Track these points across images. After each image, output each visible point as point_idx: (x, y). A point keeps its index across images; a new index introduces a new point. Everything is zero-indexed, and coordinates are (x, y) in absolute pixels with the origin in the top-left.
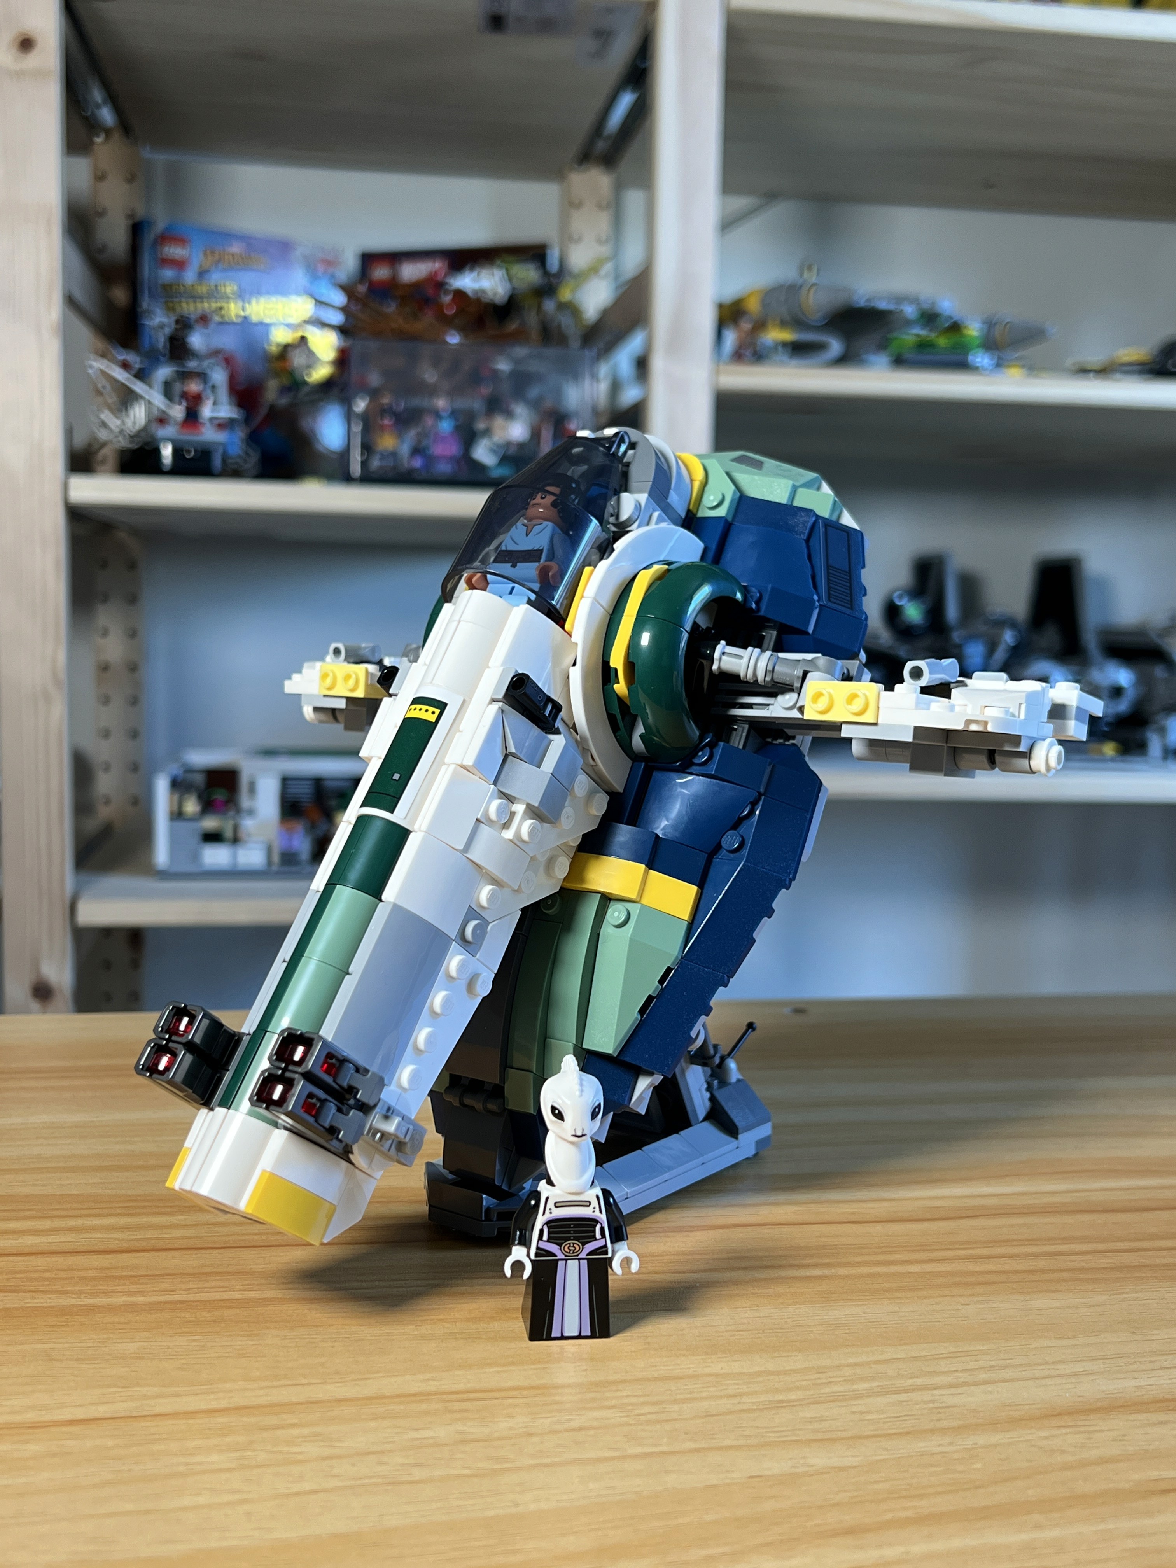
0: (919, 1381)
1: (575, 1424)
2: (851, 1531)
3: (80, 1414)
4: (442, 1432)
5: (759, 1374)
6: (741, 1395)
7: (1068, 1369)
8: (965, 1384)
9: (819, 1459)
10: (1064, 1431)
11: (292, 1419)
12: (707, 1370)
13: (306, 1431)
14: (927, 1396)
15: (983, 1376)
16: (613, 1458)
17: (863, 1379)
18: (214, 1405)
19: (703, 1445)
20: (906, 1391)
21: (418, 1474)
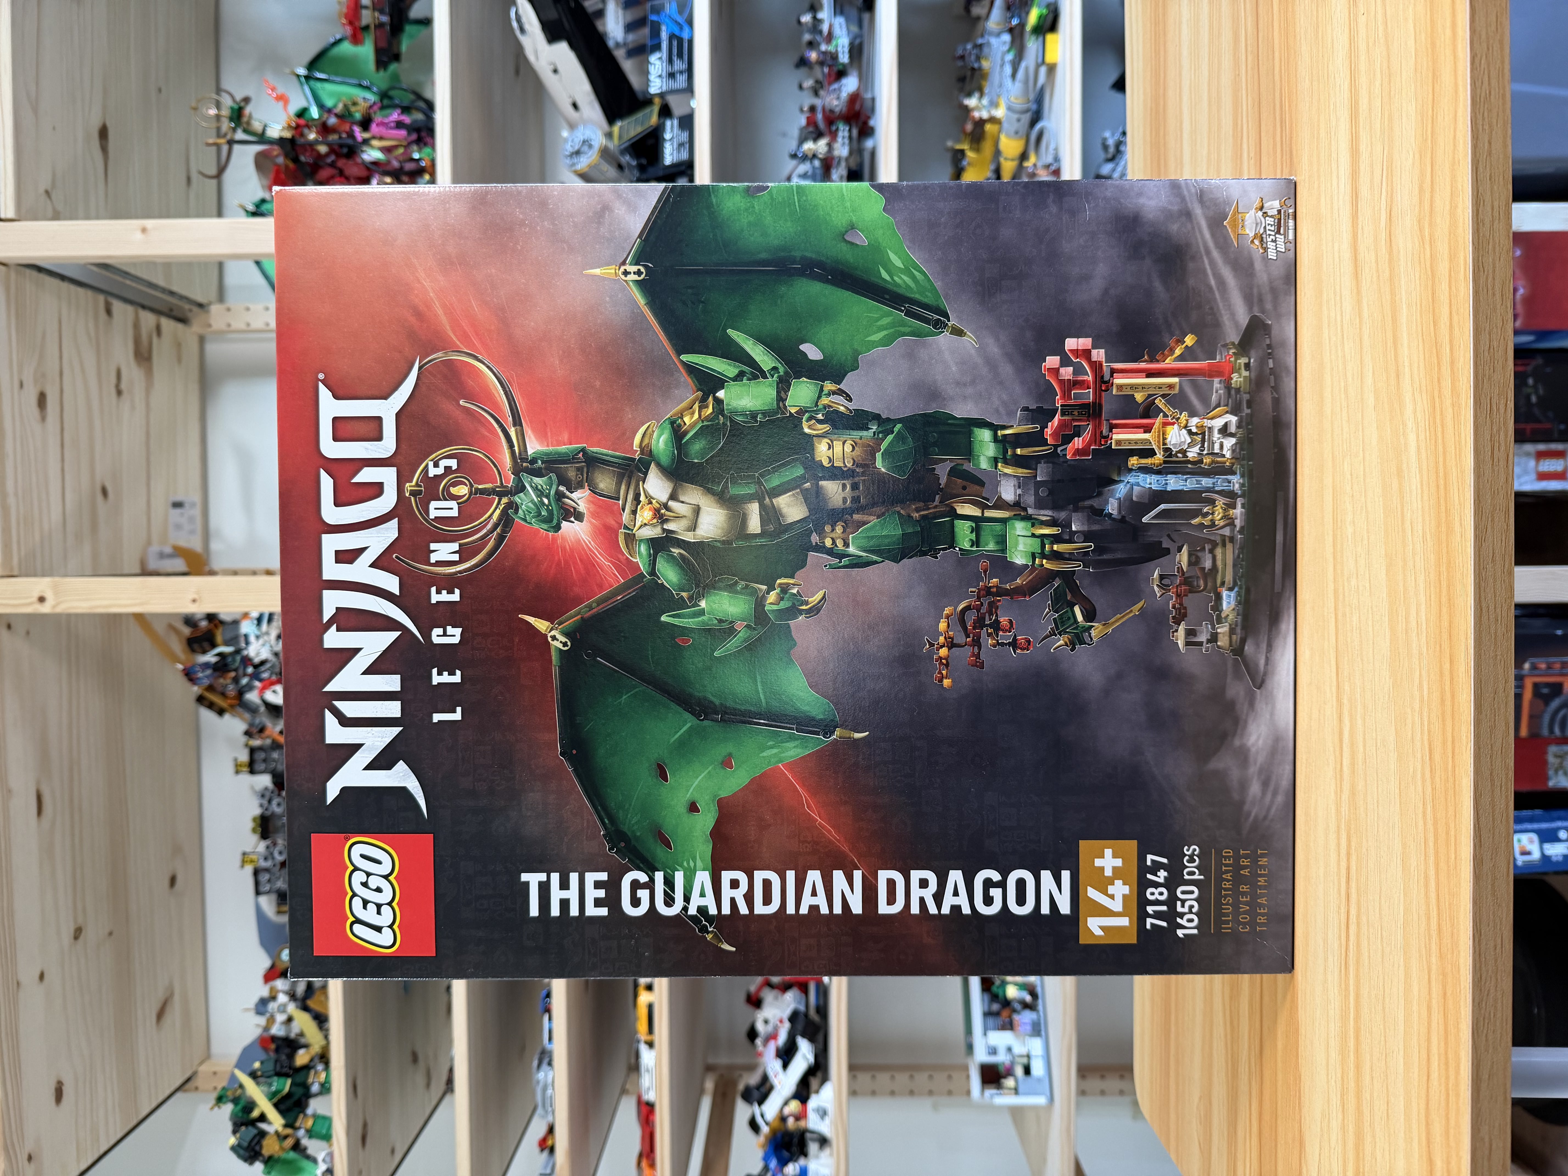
3: (1334, 670)
6: (1341, 406)
8: (1341, 307)
9: (1369, 380)
10: (1363, 273)
12: (1330, 417)
13: (1346, 584)
16: (1364, 465)
20: (1343, 335)
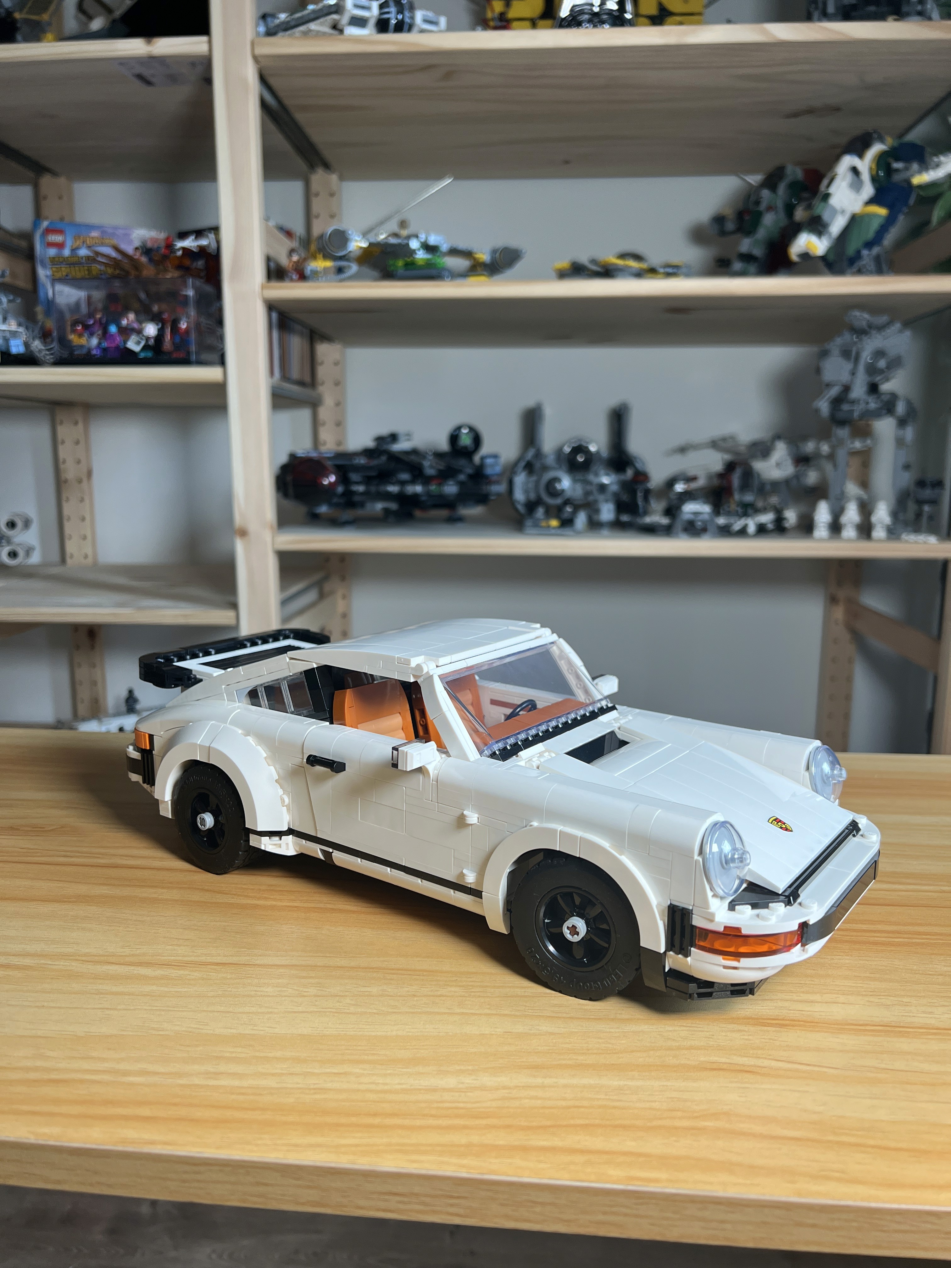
2: (536, 1067)
4: (375, 989)
11: (312, 974)
18: (282, 963)
21: (352, 1009)
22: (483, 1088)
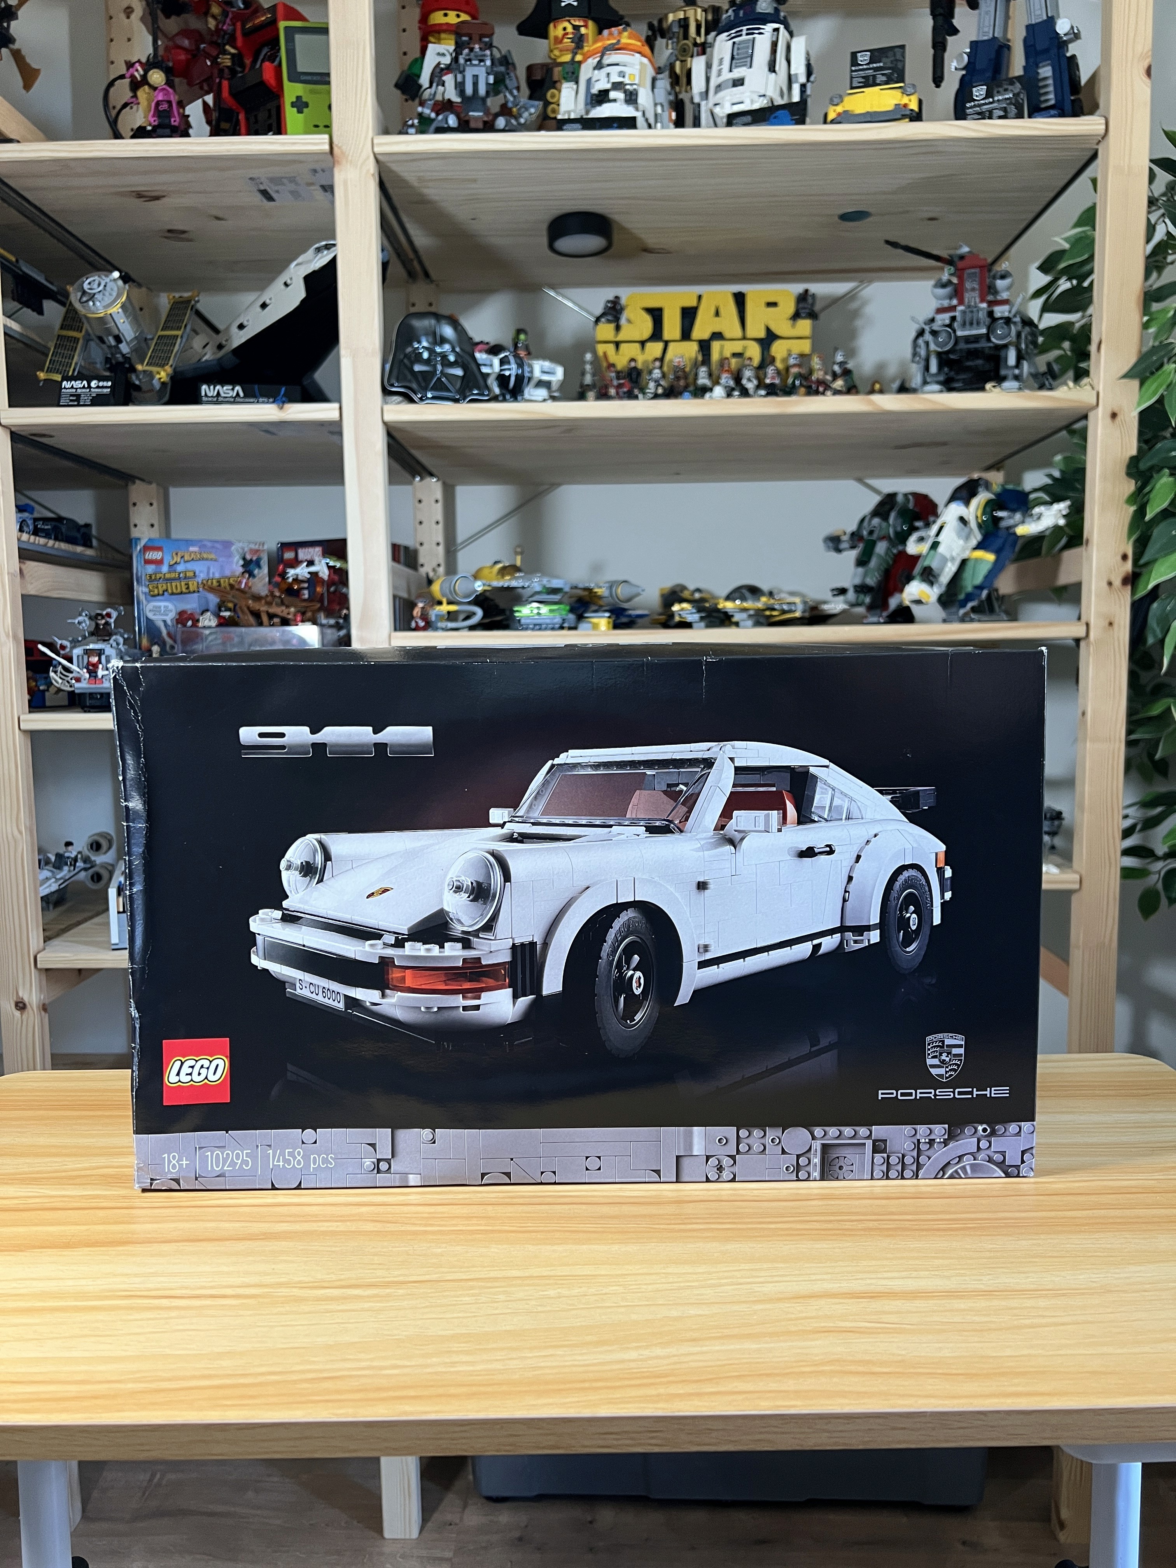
0: (748, 1280)
1: (604, 1292)
2: (694, 1340)
3: (419, 1279)
4: (552, 1293)
5: (684, 1274)
6: (674, 1283)
7: (813, 1277)
8: (767, 1282)
10: (797, 1304)
11: (496, 1284)
12: (664, 1271)
13: (501, 1290)
14: (749, 1286)
15: (776, 1279)
16: (613, 1307)
17: (726, 1278)
18: (469, 1277)
19: (650, 1303)
20: (741, 1284)
21: (540, 1309)
22: (658, 1357)
